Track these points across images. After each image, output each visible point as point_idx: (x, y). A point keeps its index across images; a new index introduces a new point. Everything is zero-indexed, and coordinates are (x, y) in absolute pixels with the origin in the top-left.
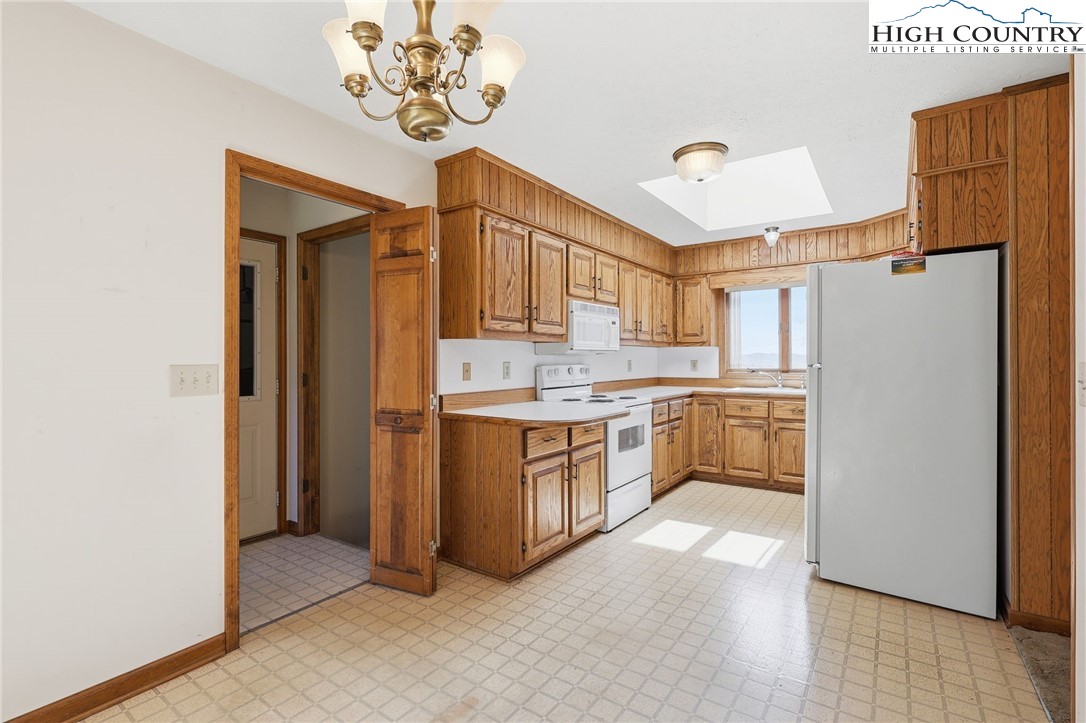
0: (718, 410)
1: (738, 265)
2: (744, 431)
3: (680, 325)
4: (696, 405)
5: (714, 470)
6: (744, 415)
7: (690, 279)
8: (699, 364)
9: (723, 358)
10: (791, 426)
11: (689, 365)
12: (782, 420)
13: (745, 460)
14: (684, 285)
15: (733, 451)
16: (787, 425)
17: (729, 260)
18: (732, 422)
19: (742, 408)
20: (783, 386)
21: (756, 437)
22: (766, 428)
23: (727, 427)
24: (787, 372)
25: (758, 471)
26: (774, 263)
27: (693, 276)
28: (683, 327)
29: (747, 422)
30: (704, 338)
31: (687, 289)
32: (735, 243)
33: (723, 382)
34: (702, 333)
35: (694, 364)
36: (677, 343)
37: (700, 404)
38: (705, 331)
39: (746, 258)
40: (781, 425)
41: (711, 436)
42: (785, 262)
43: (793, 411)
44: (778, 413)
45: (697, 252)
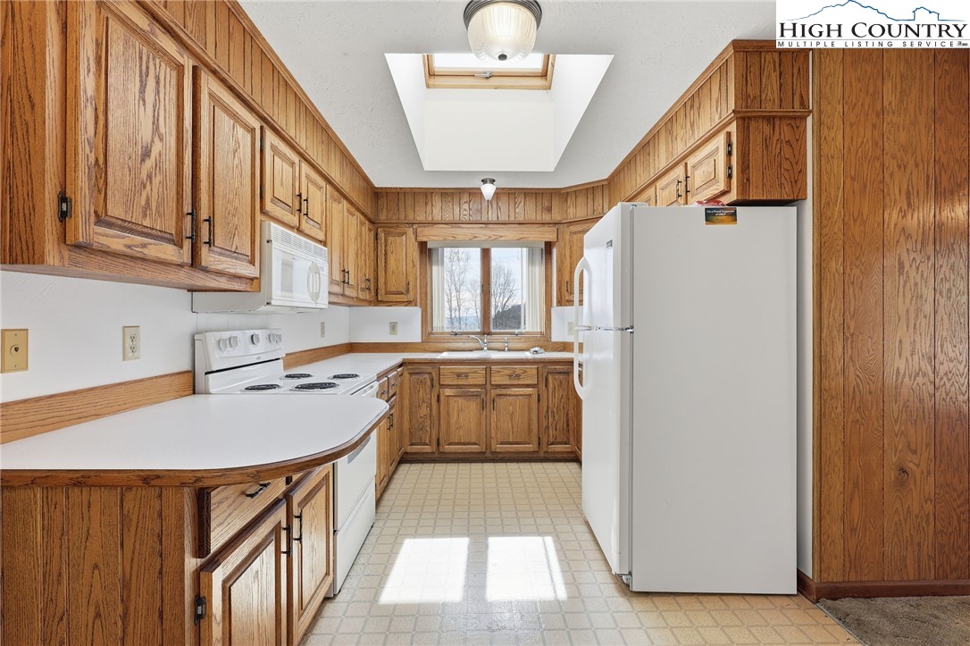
0: (432, 380)
1: (448, 217)
2: (460, 400)
3: (382, 281)
4: (406, 375)
5: (427, 449)
6: (460, 383)
7: (393, 227)
8: (399, 327)
9: (426, 320)
10: (509, 391)
11: (387, 328)
12: (499, 386)
13: (461, 433)
14: (387, 235)
15: (448, 424)
16: (504, 391)
17: (437, 210)
18: (448, 392)
19: (459, 375)
20: (488, 349)
21: (472, 407)
22: (483, 396)
23: (442, 398)
24: (489, 334)
25: (475, 444)
26: (484, 219)
27: (397, 225)
28: (385, 283)
29: (464, 392)
30: (410, 297)
31: (390, 239)
32: (447, 194)
33: (426, 346)
34: (408, 291)
35: (393, 327)
36: (377, 302)
37: (410, 374)
38: (411, 289)
39: (457, 210)
40: (499, 391)
41: (424, 411)
42: (495, 219)
43: (510, 376)
44: (496, 380)
45: (409, 201)
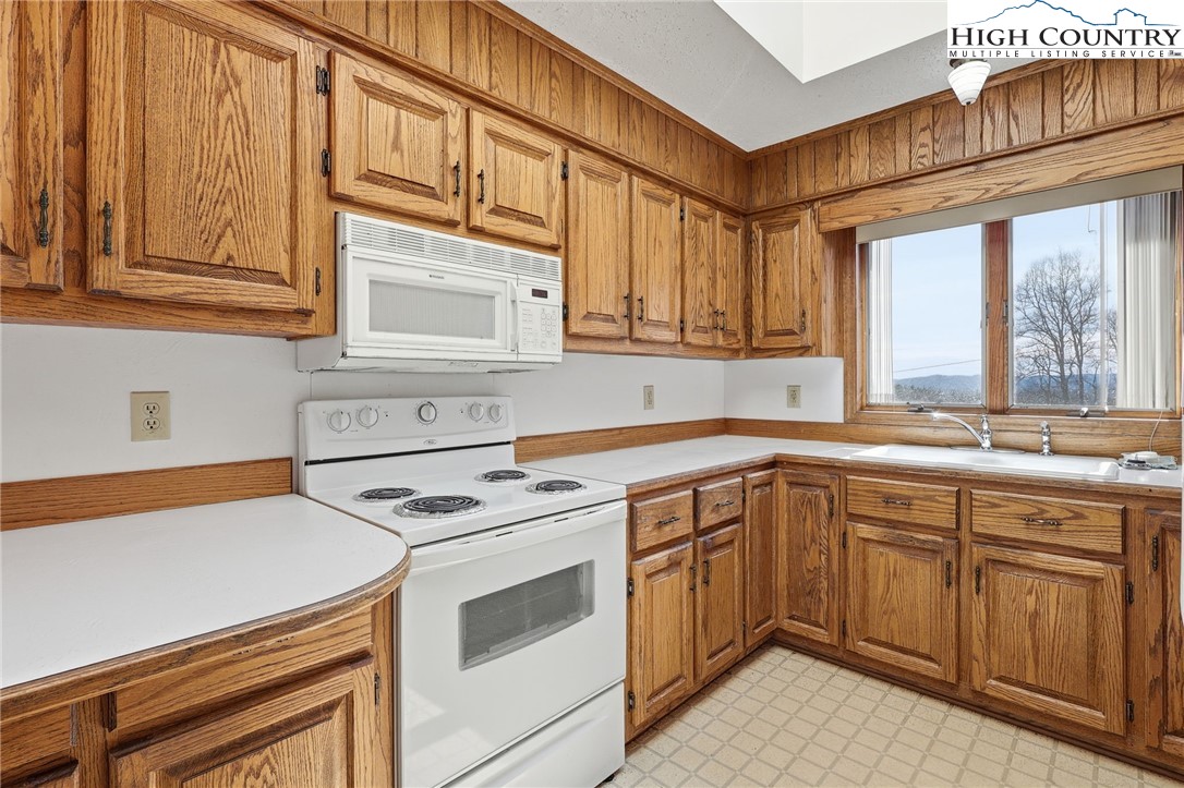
0: (831, 501)
1: (883, 171)
2: (893, 555)
3: (758, 312)
4: (782, 485)
5: (821, 635)
6: (895, 517)
7: (779, 215)
8: (804, 396)
9: (854, 382)
10: (1023, 558)
11: (784, 396)
12: (996, 540)
13: (895, 625)
14: (767, 229)
15: (865, 597)
16: (1010, 555)
17: (860, 166)
18: (864, 530)
19: (889, 500)
20: (995, 446)
21: (922, 578)
22: (950, 555)
23: (851, 543)
24: (1004, 411)
25: (928, 658)
26: (972, 151)
27: (786, 208)
28: (765, 317)
29: (901, 535)
30: (808, 338)
31: (773, 236)
32: (880, 125)
33: (853, 431)
34: (803, 328)
35: (793, 395)
36: (755, 352)
37: (791, 484)
38: (808, 324)
39: (903, 149)
40: (994, 552)
41: (813, 559)
42: (1001, 145)
43: (1029, 520)
44: (985, 522)
45: (791, 156)
